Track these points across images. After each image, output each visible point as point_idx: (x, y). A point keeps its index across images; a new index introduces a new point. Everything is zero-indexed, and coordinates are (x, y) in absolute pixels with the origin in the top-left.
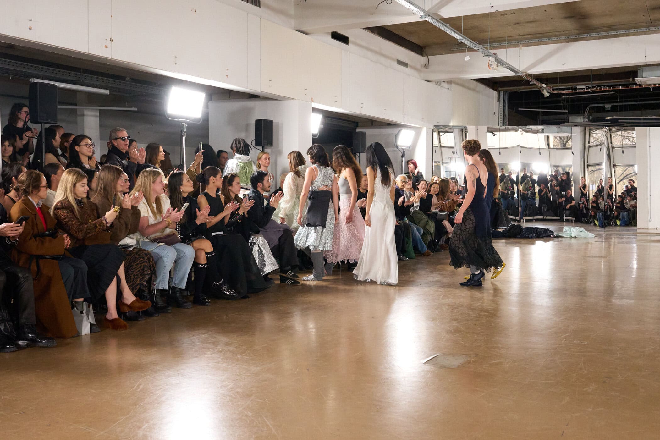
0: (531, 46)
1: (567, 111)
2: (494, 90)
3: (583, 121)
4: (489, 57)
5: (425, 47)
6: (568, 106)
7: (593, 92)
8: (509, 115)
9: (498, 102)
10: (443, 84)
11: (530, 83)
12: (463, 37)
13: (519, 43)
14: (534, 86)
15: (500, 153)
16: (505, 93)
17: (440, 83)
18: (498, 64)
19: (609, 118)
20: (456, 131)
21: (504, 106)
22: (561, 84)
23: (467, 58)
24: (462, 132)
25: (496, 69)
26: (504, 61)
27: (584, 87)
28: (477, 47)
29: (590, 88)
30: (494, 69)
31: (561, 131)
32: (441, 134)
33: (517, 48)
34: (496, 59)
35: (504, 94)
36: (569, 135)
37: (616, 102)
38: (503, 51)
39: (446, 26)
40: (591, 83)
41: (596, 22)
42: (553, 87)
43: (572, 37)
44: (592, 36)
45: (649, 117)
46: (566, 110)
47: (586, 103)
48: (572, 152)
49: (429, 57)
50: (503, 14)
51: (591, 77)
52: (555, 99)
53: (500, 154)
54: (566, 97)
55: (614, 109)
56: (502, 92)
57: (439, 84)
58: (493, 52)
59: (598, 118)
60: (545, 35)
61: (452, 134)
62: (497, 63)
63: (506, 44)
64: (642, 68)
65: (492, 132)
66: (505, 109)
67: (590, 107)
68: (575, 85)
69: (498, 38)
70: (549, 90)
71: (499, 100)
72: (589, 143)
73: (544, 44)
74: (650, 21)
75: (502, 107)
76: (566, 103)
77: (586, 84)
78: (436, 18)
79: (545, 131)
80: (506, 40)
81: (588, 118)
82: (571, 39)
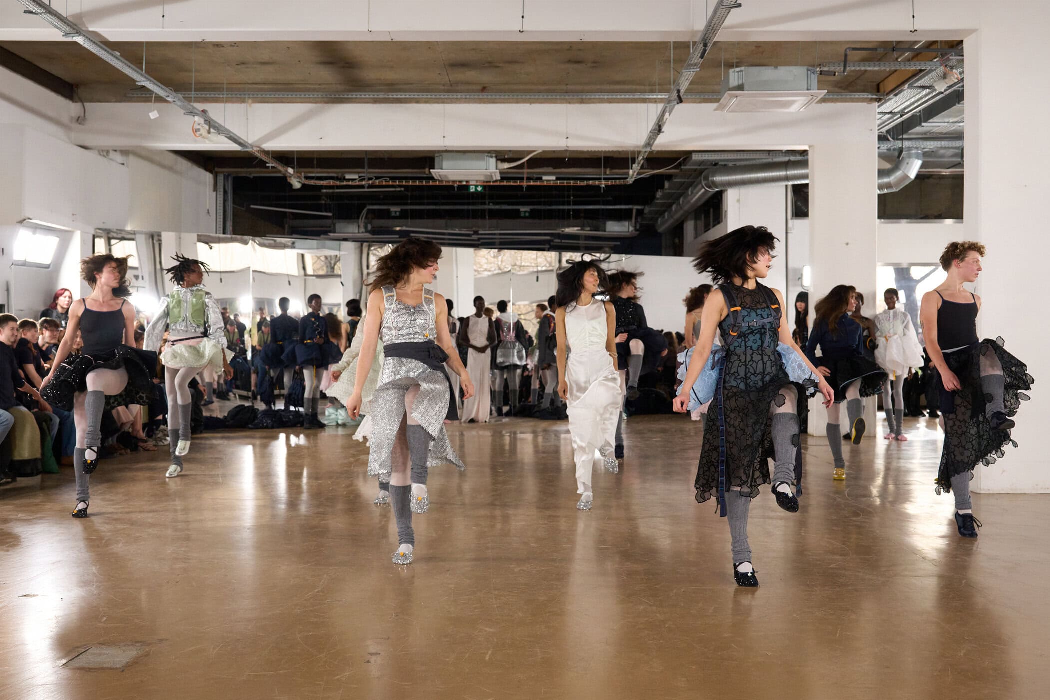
0: (268, 103)
1: (330, 215)
2: (206, 170)
3: (357, 232)
4: (194, 116)
5: (78, 86)
6: (333, 206)
7: (370, 187)
8: (234, 215)
9: (215, 193)
10: (113, 155)
11: (268, 165)
12: (145, 77)
13: (247, 96)
14: (274, 170)
15: (221, 280)
16: (226, 178)
17: (108, 152)
18: (210, 129)
19: (398, 229)
20: (141, 239)
21: (225, 201)
22: (319, 170)
23: (154, 115)
24: (153, 240)
25: (207, 139)
26: (221, 126)
27: (356, 177)
28: (171, 96)
29: (364, 180)
30: (203, 138)
31: (324, 247)
32: (113, 242)
33: (243, 105)
34: (206, 121)
35: (224, 179)
36: (337, 253)
37: (407, 204)
38: (220, 106)
39: (113, 55)
40: (367, 172)
41: (370, 75)
42: (305, 173)
43: (333, 96)
44: (363, 97)
45: (457, 232)
46: (330, 212)
47: (363, 202)
48: (342, 283)
49: (85, 104)
50: (218, 45)
51: (366, 161)
52: (311, 193)
53: (221, 282)
54: (328, 191)
55: (404, 215)
56: (222, 175)
57: (105, 154)
58: (200, 107)
59: (381, 227)
60: (291, 86)
61: (133, 243)
62: (207, 128)
63: (225, 96)
64: (442, 154)
65: (207, 243)
66: (227, 204)
67: (369, 210)
68: (339, 173)
69: (210, 83)
70: (299, 178)
71: (215, 189)
72: (368, 268)
73: (288, 103)
74: (449, 82)
75: (222, 202)
76: (329, 202)
77: (359, 173)
78: (94, 40)
79: (296, 245)
80: (224, 89)
81: (366, 228)
82: (332, 98)
